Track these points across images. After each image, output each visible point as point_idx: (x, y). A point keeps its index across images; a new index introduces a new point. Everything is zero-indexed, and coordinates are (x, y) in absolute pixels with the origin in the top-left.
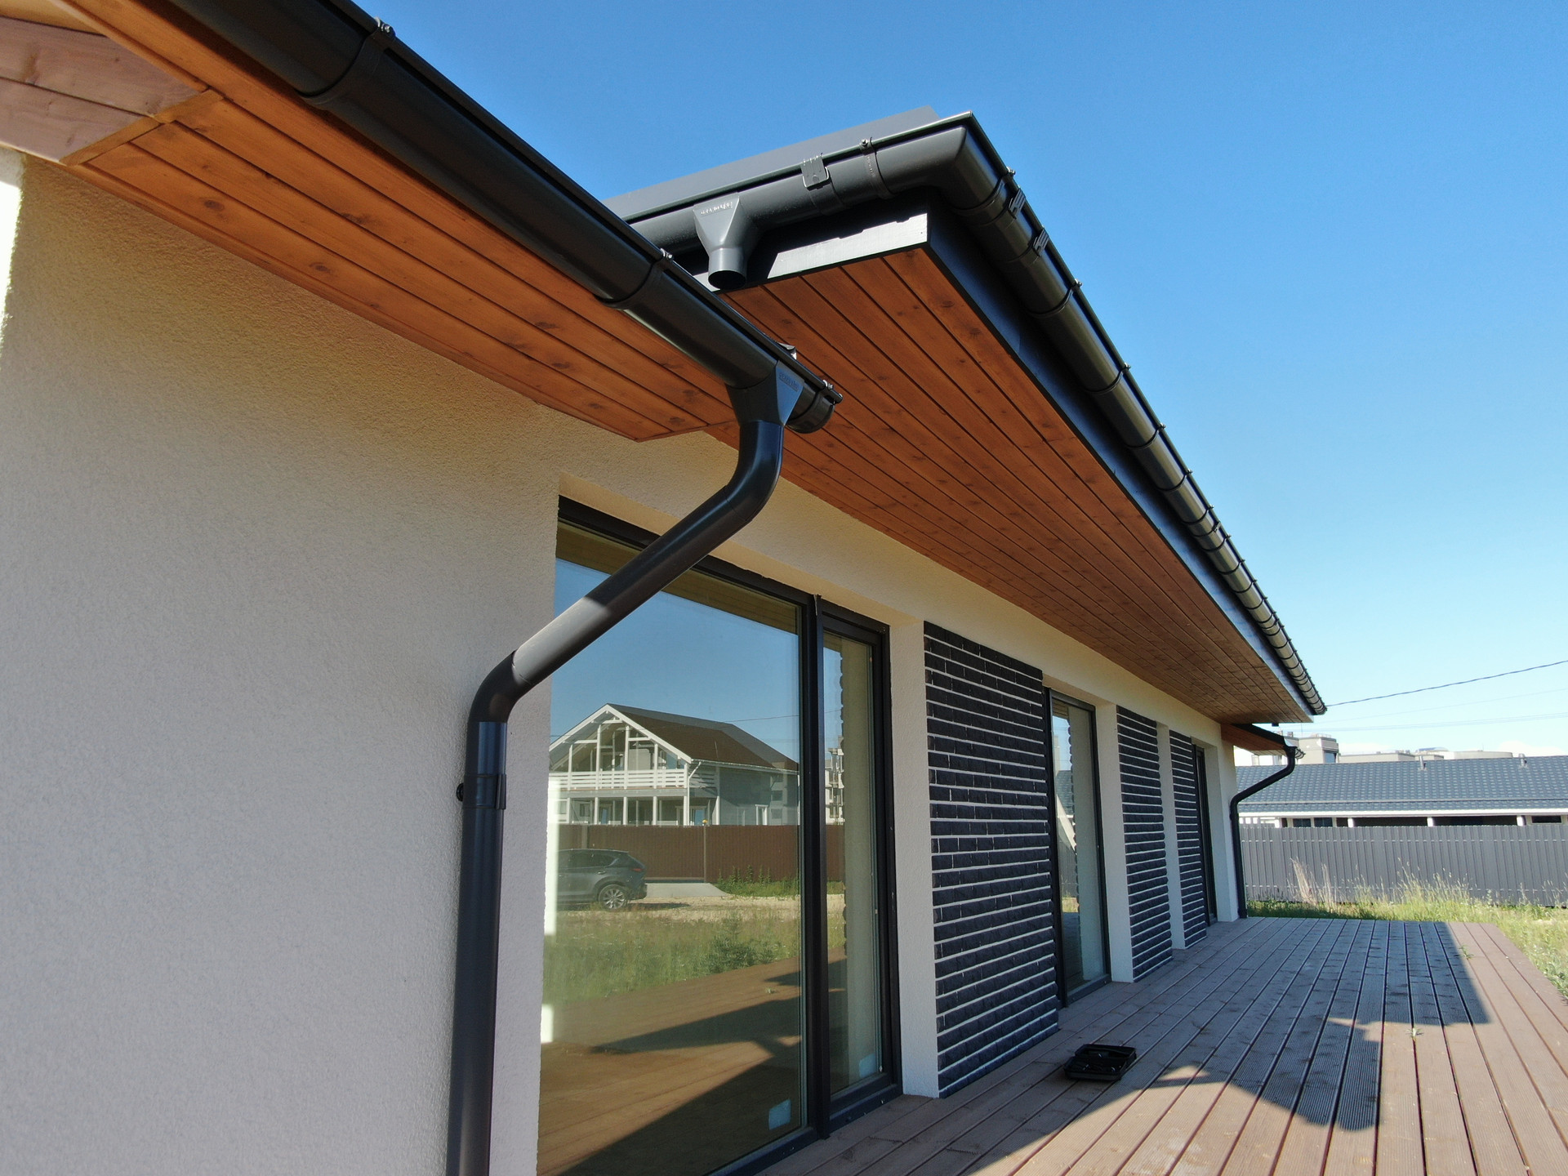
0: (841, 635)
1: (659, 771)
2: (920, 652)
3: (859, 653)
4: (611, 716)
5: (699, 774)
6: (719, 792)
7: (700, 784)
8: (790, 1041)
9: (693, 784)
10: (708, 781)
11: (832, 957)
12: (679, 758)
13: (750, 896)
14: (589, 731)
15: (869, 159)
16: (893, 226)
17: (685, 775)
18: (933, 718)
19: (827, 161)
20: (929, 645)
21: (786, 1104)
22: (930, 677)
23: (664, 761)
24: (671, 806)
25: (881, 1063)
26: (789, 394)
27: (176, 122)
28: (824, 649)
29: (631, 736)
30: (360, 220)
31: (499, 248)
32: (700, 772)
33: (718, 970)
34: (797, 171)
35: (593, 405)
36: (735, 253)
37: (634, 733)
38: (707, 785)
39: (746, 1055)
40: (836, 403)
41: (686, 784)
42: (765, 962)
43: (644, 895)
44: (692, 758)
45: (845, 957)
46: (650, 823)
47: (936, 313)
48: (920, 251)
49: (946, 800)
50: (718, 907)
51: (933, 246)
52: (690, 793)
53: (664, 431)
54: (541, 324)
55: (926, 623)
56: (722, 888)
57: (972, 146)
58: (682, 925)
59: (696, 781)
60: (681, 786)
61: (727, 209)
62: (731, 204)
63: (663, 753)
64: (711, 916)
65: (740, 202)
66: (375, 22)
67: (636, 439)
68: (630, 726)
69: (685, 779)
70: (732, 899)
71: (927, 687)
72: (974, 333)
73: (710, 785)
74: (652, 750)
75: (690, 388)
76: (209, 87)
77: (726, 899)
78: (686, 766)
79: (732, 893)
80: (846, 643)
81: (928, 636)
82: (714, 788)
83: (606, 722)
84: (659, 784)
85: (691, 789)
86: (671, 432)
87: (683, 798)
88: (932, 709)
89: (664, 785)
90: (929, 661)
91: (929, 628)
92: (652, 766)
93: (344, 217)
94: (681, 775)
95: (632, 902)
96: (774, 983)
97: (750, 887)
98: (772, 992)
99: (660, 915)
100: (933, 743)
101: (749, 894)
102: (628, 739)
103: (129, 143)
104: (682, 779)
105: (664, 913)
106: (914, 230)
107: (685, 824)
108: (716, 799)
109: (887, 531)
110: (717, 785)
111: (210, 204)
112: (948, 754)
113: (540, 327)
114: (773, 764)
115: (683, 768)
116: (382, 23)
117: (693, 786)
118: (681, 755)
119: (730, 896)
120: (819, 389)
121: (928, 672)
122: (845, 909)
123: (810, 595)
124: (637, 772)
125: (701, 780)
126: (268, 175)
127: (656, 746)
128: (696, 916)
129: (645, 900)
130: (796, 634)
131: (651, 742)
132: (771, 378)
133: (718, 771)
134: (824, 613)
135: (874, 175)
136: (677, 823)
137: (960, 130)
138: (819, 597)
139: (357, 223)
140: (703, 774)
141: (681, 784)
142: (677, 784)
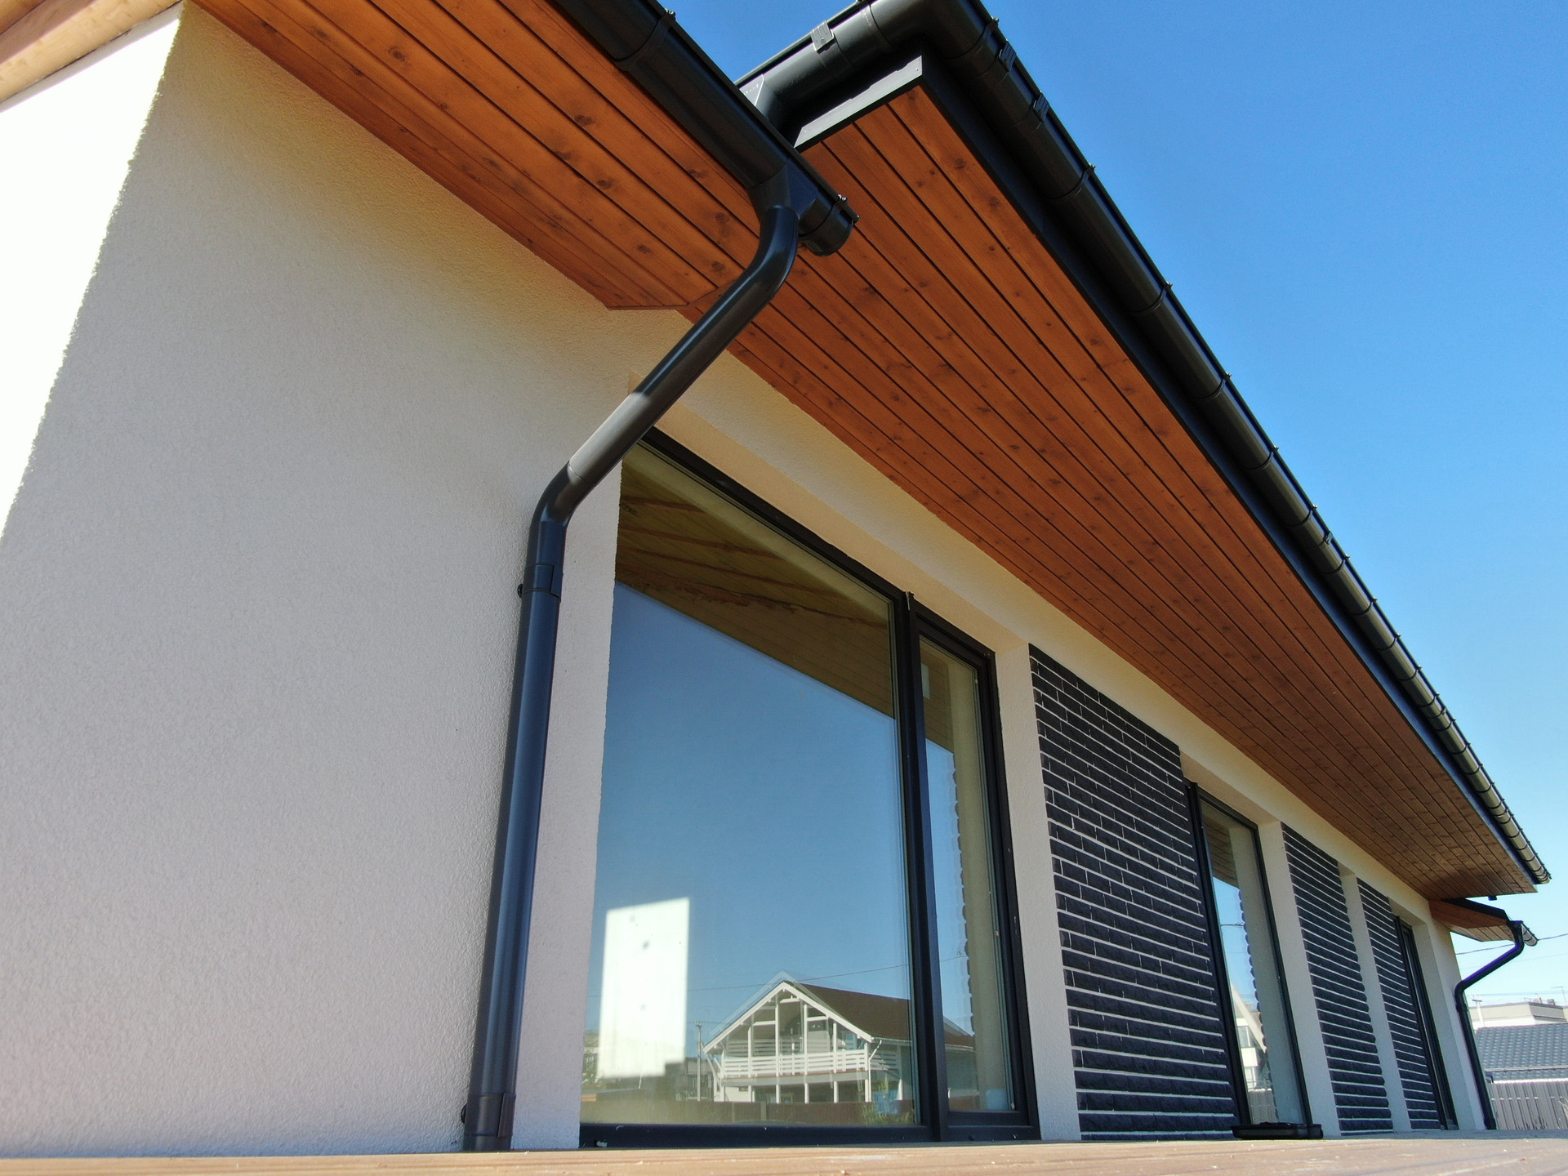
1: (839, 1053)
4: (788, 995)
5: (879, 1054)
6: (900, 1074)
7: (881, 1066)
9: (874, 1066)
10: (890, 1062)
12: (858, 1037)
14: (766, 1014)
17: (866, 1056)
23: (843, 1042)
24: (850, 1089)
29: (809, 1016)
32: (883, 1052)
34: (808, 41)
37: (813, 1012)
38: (889, 1067)
41: (867, 1067)
44: (872, 1036)
48: (920, 89)
49: (1067, 825)
52: (872, 1076)
59: (876, 1063)
60: (861, 1069)
63: (843, 1033)
68: (808, 1004)
69: (865, 1061)
72: (993, 203)
73: (891, 1067)
74: (831, 1032)
78: (866, 1046)
82: (896, 1070)
83: (784, 1001)
84: (840, 1068)
85: (871, 1071)
87: (863, 1081)
89: (844, 1068)
92: (832, 1048)
94: (862, 1056)
102: (807, 1019)
104: (862, 1061)
108: (898, 1083)
110: (899, 1068)
115: (863, 1048)
117: (874, 1069)
118: (860, 1033)
124: (817, 1054)
125: (882, 1061)
127: (835, 1026)
131: (831, 1021)
133: (899, 1051)
140: (884, 1055)
141: (862, 1066)
142: (858, 1067)
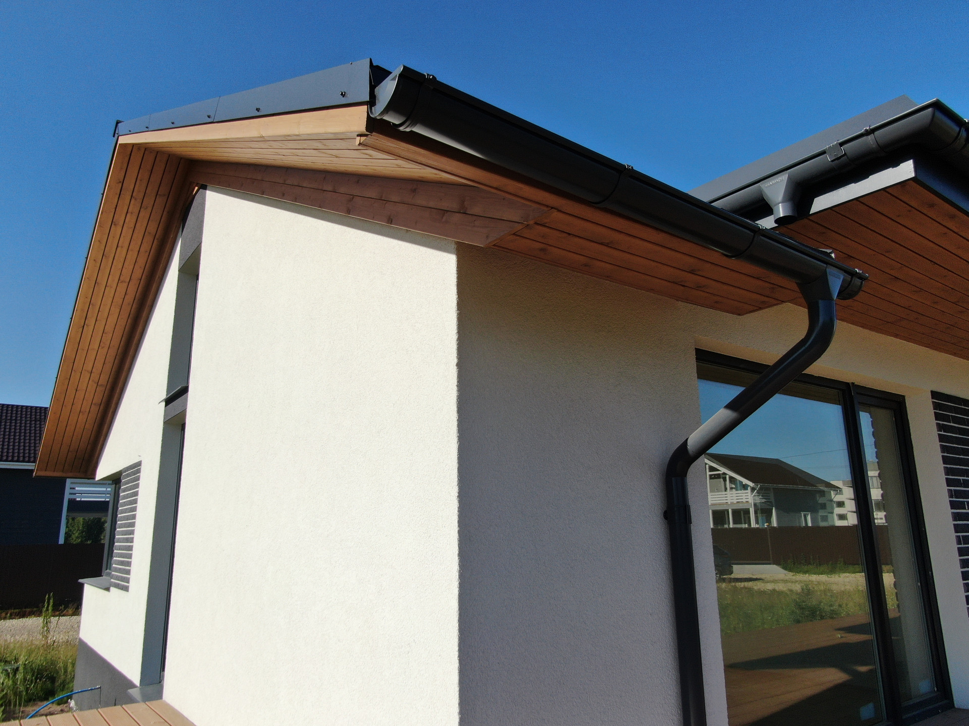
0: (871, 405)
1: (731, 493)
2: (930, 412)
3: (885, 416)
5: (759, 493)
6: (774, 504)
7: (759, 500)
8: (863, 669)
9: (755, 500)
10: (766, 497)
11: (892, 614)
12: (744, 483)
13: (806, 574)
15: (870, 138)
16: (890, 171)
17: (749, 494)
18: (946, 454)
19: (842, 144)
20: (936, 406)
21: (871, 705)
22: (940, 427)
23: (733, 486)
24: (741, 514)
25: (935, 686)
26: (836, 283)
27: (536, 223)
28: (860, 412)
29: (710, 471)
30: (608, 243)
31: (674, 243)
32: (761, 492)
33: (798, 622)
34: (823, 153)
35: (716, 302)
36: (788, 205)
37: (712, 469)
38: (765, 500)
39: (831, 676)
40: (865, 279)
41: (751, 500)
42: (832, 618)
43: (731, 573)
44: (753, 483)
45: (899, 614)
46: (729, 526)
47: (925, 212)
48: (911, 181)
49: (963, 509)
50: (785, 581)
51: (919, 178)
52: (754, 506)
53: (758, 308)
54: (692, 270)
55: (932, 392)
56: (785, 568)
57: (939, 115)
58: (762, 593)
59: (757, 498)
60: (747, 502)
61: (782, 181)
62: (783, 178)
63: (733, 480)
64: (780, 587)
65: (789, 176)
66: (624, 166)
67: (739, 315)
68: (709, 465)
69: (749, 497)
70: (793, 576)
71: (939, 434)
72: (952, 217)
73: (768, 500)
74: (725, 480)
75: (772, 286)
76: (552, 208)
77: (789, 575)
78: (749, 488)
79: (792, 572)
80: (872, 409)
81: (934, 400)
82: (771, 502)
84: (732, 501)
85: (754, 503)
86: (760, 309)
87: (749, 509)
88: (944, 449)
89: (735, 501)
90: (938, 417)
91: (935, 395)
92: (726, 490)
93: (602, 244)
94: (747, 494)
95: (724, 577)
96: (841, 632)
97: (806, 568)
98: (841, 637)
99: (744, 586)
100: (948, 471)
101: (805, 572)
102: (708, 473)
103: (514, 234)
104: (747, 497)
105: (746, 584)
106: (906, 170)
107: (752, 526)
108: (772, 509)
109: (896, 336)
110: (772, 500)
111: (542, 250)
112: (961, 478)
113: (692, 272)
114: (817, 485)
115: (747, 489)
116: (628, 165)
118: (745, 481)
119: (791, 574)
120: (853, 274)
121: (938, 424)
122: (895, 582)
123: (847, 383)
124: (716, 494)
125: (761, 497)
126: (569, 234)
127: (727, 477)
128: (770, 587)
129: (733, 576)
130: (840, 405)
131: (724, 474)
132: (825, 276)
133: (772, 490)
134: (858, 393)
135: (874, 146)
136: (747, 526)
137: (930, 110)
138: (853, 383)
139: (607, 245)
141: (747, 500)
142: (744, 500)
